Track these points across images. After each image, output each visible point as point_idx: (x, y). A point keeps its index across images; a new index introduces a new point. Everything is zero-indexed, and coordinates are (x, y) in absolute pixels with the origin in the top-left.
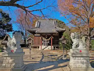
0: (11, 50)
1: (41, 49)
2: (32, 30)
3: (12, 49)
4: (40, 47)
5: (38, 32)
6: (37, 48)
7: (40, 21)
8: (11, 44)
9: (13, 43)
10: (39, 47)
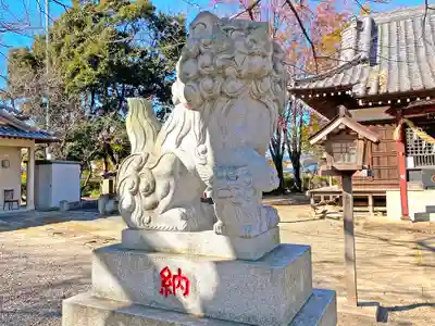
0: (161, 262)
1: (405, 215)
2: (321, 84)
3: (173, 252)
4: (393, 197)
5: (373, 91)
6: (370, 208)
7: (373, 22)
8: (160, 190)
9: (179, 170)
10: (380, 201)
